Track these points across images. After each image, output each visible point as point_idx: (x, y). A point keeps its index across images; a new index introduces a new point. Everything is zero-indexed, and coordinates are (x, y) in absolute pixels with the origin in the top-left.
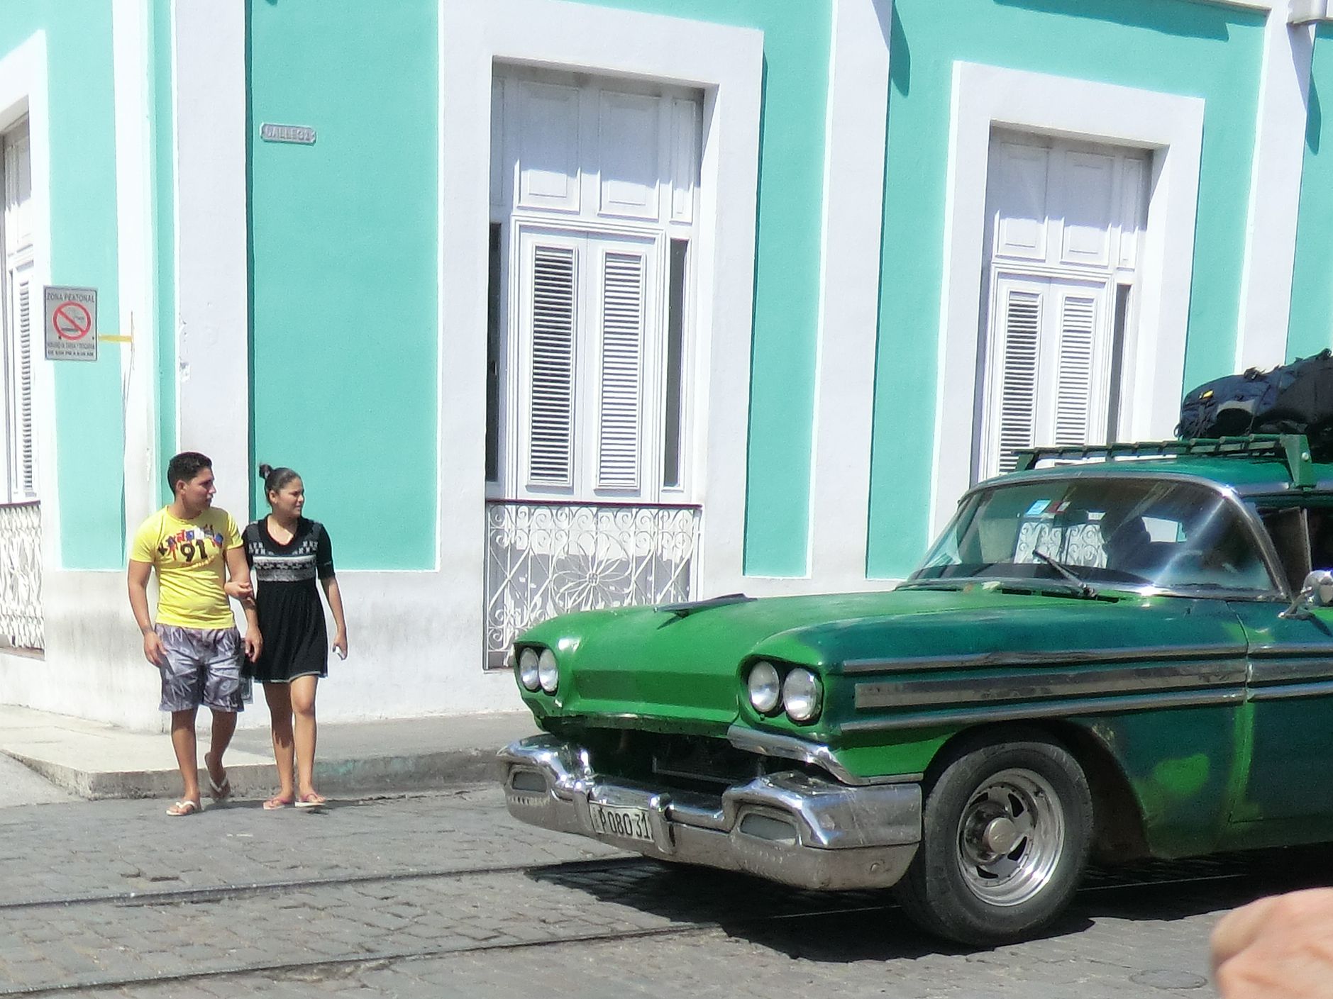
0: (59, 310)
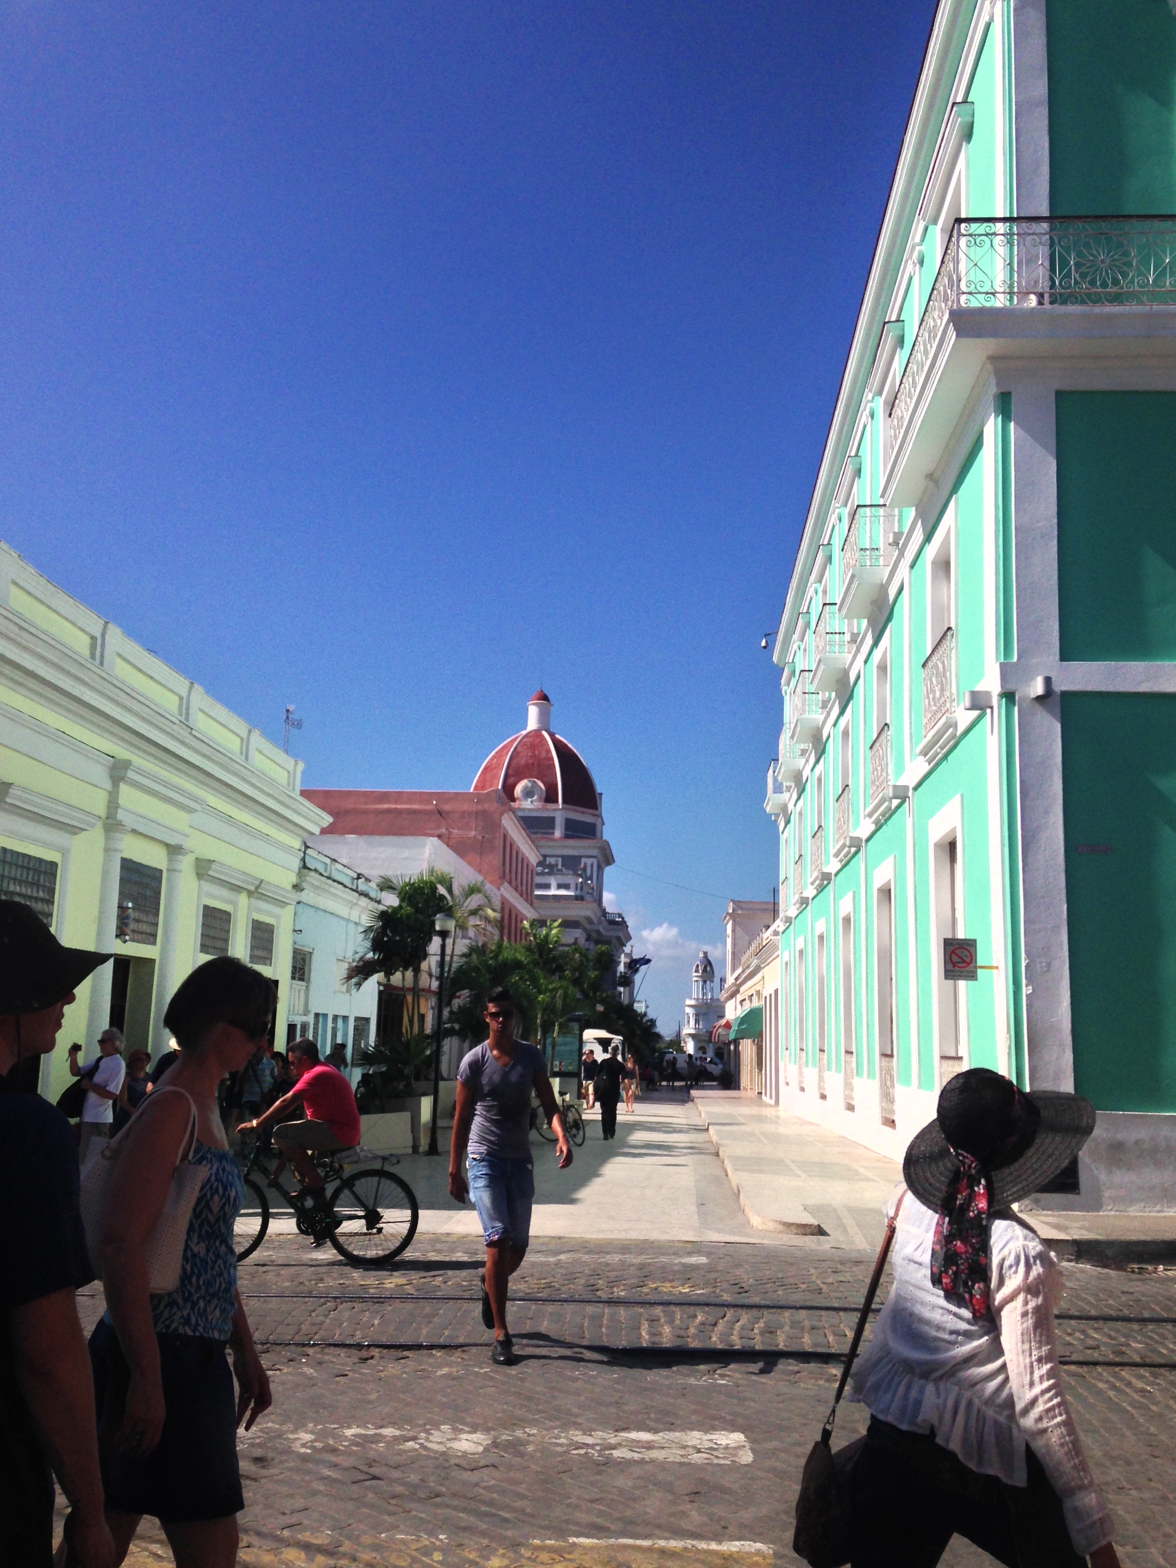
0: (953, 952)
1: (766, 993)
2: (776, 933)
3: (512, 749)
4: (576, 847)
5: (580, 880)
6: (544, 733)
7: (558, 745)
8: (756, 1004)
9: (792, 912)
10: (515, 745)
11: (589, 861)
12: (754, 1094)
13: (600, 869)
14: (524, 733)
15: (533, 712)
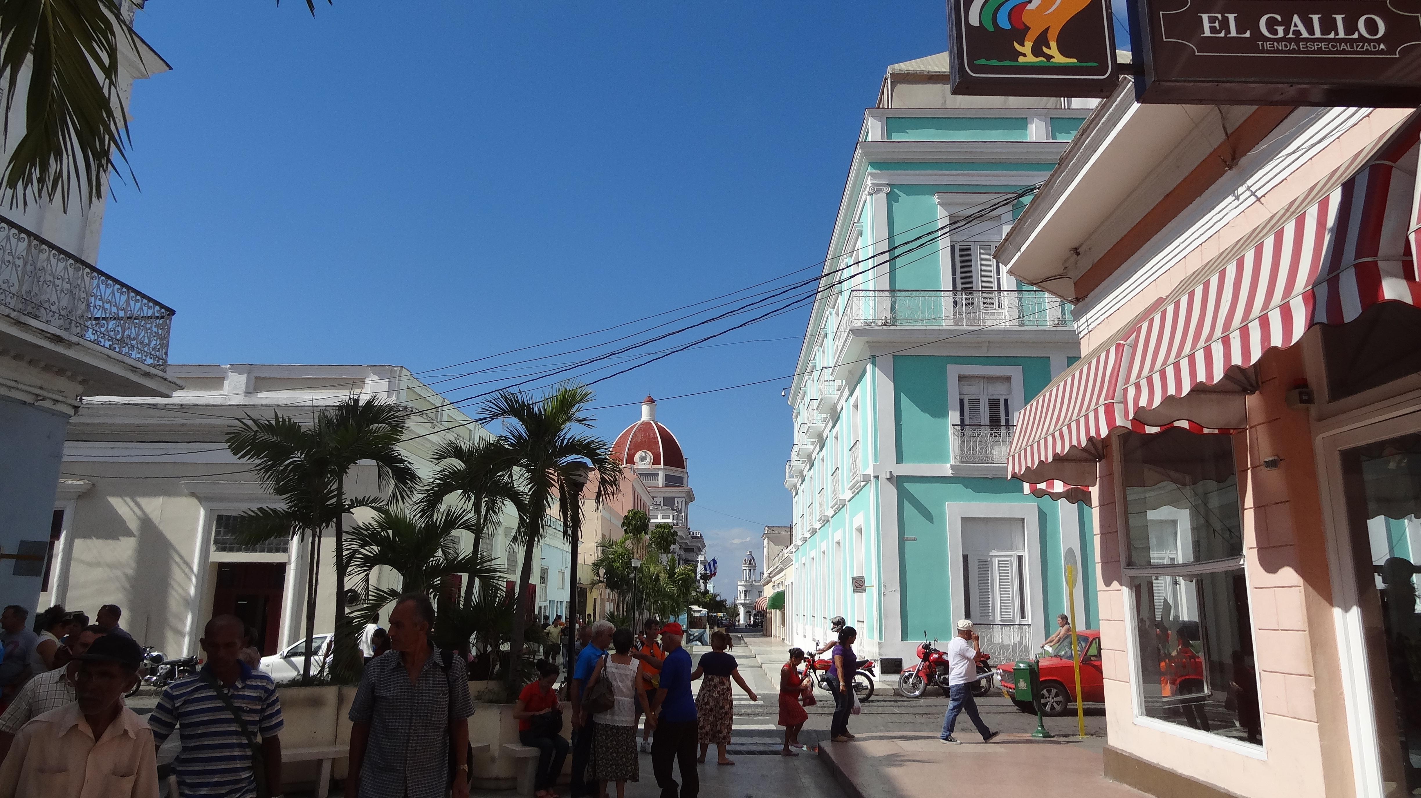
0: (856, 582)
1: (786, 583)
2: (792, 552)
3: (633, 432)
4: (672, 492)
5: (676, 513)
6: (651, 422)
7: (661, 430)
8: (780, 589)
9: (799, 543)
10: (634, 430)
11: (680, 500)
12: (779, 640)
13: (686, 504)
14: (640, 422)
15: (645, 410)
